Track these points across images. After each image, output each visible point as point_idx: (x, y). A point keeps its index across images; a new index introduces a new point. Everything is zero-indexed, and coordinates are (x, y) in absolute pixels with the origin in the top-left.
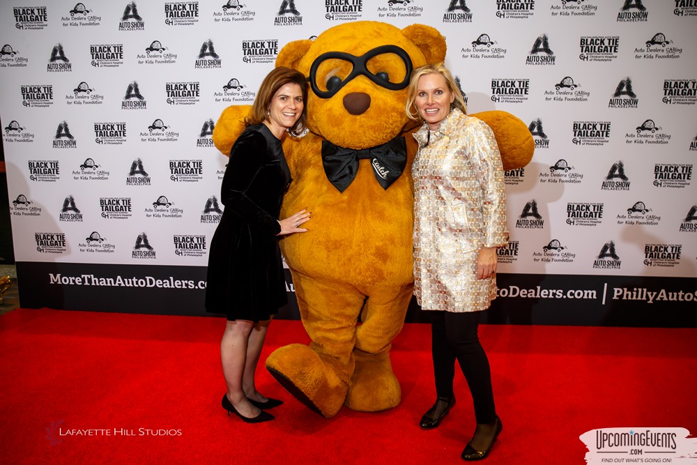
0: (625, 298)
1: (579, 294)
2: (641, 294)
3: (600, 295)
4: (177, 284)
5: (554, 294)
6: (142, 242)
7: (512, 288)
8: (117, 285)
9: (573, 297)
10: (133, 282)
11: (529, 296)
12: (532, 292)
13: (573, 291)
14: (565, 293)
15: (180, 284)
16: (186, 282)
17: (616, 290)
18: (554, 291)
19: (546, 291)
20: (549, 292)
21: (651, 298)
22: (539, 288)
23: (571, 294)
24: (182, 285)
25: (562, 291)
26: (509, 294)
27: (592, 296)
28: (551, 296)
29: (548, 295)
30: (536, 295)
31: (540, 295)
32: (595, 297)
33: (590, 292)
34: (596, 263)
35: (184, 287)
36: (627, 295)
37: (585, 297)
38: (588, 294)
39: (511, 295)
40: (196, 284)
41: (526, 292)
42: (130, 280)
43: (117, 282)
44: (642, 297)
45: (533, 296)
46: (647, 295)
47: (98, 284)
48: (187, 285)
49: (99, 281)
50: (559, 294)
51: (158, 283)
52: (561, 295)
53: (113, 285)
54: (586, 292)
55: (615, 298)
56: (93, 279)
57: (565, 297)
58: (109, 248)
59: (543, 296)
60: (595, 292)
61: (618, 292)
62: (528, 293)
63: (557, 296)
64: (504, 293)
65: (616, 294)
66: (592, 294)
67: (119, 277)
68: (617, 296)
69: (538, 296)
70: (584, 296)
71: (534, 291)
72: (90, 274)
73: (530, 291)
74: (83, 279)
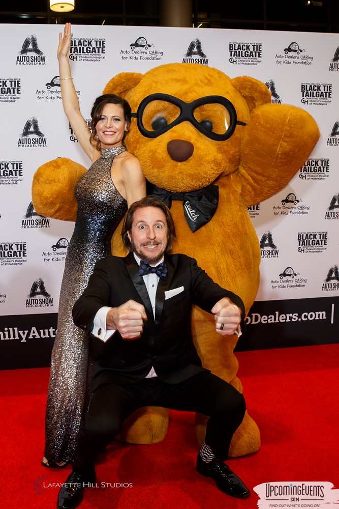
1: (311, 316)
3: (329, 315)
5: (291, 318)
7: (254, 315)
9: (306, 319)
11: (269, 322)
12: (271, 318)
13: (306, 314)
14: (299, 316)
18: (291, 315)
20: (286, 317)
22: (277, 313)
23: (305, 317)
25: (297, 315)
26: (251, 321)
27: (323, 316)
28: (288, 320)
29: (286, 319)
30: (275, 320)
31: (279, 320)
32: (325, 317)
33: (321, 313)
34: (324, 287)
37: (317, 318)
38: (319, 315)
39: (253, 322)
41: (266, 319)
45: (273, 321)
50: (295, 317)
52: (297, 318)
54: (317, 314)
57: (300, 320)
59: (281, 321)
60: (325, 313)
62: (268, 318)
63: (293, 320)
64: (247, 320)
69: (277, 321)
70: (315, 317)
71: (273, 316)
73: (269, 317)
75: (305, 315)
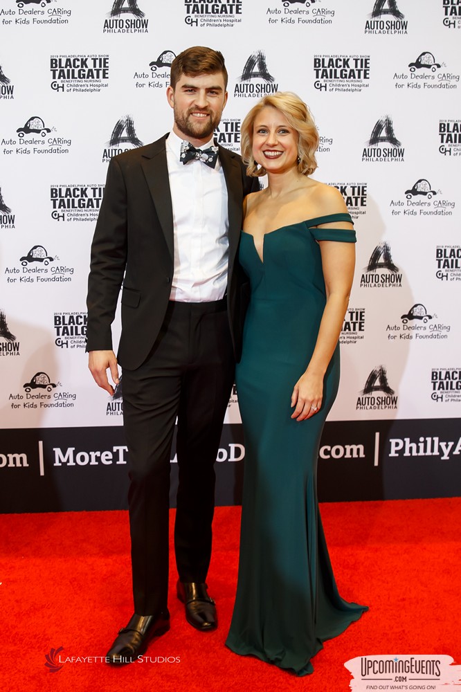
0: (407, 454)
1: (338, 452)
3: (369, 451)
7: (233, 446)
9: (328, 457)
13: (328, 448)
17: (393, 441)
23: (326, 452)
26: (229, 457)
27: (358, 453)
32: (362, 455)
33: (355, 447)
34: (360, 402)
37: (348, 455)
38: (352, 450)
39: (232, 459)
54: (348, 448)
55: (393, 454)
60: (361, 447)
61: (397, 444)
65: (393, 448)
66: (358, 450)
68: (396, 452)
70: (345, 454)
75: (326, 450)
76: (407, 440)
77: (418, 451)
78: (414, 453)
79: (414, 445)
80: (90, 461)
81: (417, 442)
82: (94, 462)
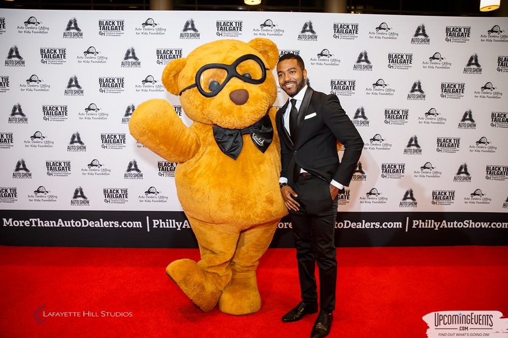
0: (420, 227)
1: (390, 225)
2: (431, 224)
3: (404, 225)
4: (106, 224)
5: (374, 226)
6: (79, 194)
7: (346, 222)
8: (58, 226)
9: (386, 227)
10: (71, 223)
11: (357, 227)
13: (387, 223)
14: (381, 225)
15: (108, 224)
16: (113, 222)
17: (414, 221)
18: (374, 223)
19: (369, 223)
20: (371, 224)
21: (437, 226)
22: (364, 221)
24: (109, 225)
25: (379, 223)
26: (344, 226)
27: (399, 226)
28: (372, 227)
29: (370, 226)
30: (362, 226)
31: (365, 226)
32: (401, 227)
33: (397, 223)
34: (401, 204)
35: (111, 226)
36: (422, 225)
37: (395, 227)
38: (396, 225)
39: (345, 227)
40: (120, 224)
41: (355, 225)
42: (69, 222)
43: (59, 224)
44: (431, 226)
45: (360, 227)
46: (434, 224)
47: (43, 225)
48: (113, 225)
49: (44, 223)
50: (377, 225)
51: (91, 224)
52: (379, 226)
53: (55, 226)
54: (395, 223)
55: (414, 227)
56: (39, 222)
57: (381, 227)
58: (52, 198)
59: (367, 227)
60: (401, 223)
61: (416, 223)
62: (357, 225)
63: (376, 227)
64: (340, 225)
65: (414, 224)
66: (399, 224)
67: (60, 220)
68: (416, 226)
69: (363, 227)
70: (393, 226)
71: (360, 224)
72: (36, 218)
73: (358, 223)
74: (31, 222)
75: (385, 224)
76: (420, 221)
77: (425, 226)
78: (423, 227)
79: (423, 223)
80: (284, 226)
81: (425, 222)
82: (286, 227)
